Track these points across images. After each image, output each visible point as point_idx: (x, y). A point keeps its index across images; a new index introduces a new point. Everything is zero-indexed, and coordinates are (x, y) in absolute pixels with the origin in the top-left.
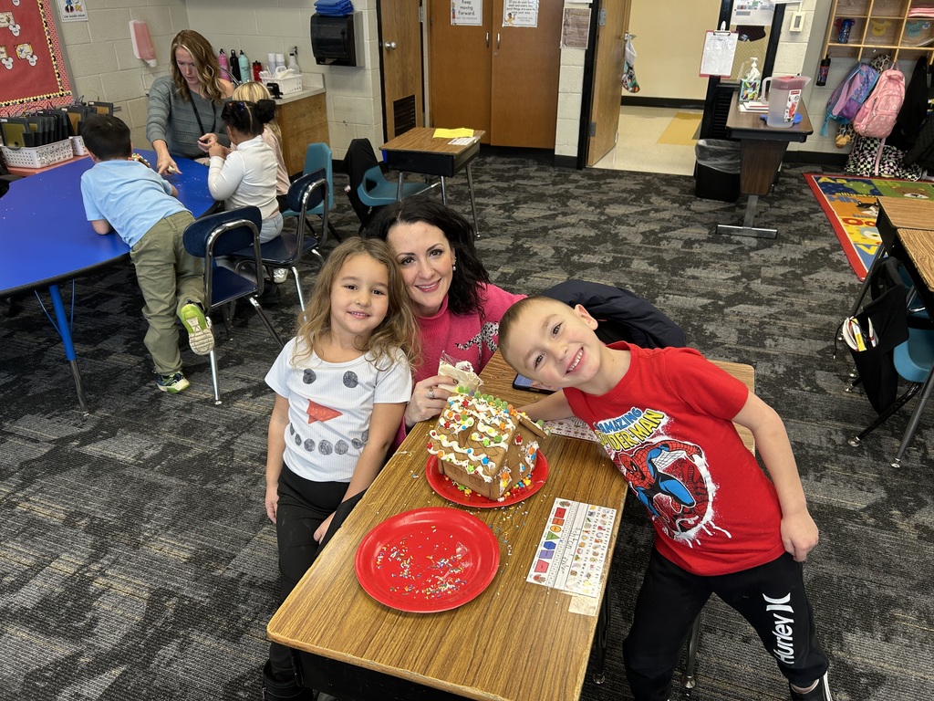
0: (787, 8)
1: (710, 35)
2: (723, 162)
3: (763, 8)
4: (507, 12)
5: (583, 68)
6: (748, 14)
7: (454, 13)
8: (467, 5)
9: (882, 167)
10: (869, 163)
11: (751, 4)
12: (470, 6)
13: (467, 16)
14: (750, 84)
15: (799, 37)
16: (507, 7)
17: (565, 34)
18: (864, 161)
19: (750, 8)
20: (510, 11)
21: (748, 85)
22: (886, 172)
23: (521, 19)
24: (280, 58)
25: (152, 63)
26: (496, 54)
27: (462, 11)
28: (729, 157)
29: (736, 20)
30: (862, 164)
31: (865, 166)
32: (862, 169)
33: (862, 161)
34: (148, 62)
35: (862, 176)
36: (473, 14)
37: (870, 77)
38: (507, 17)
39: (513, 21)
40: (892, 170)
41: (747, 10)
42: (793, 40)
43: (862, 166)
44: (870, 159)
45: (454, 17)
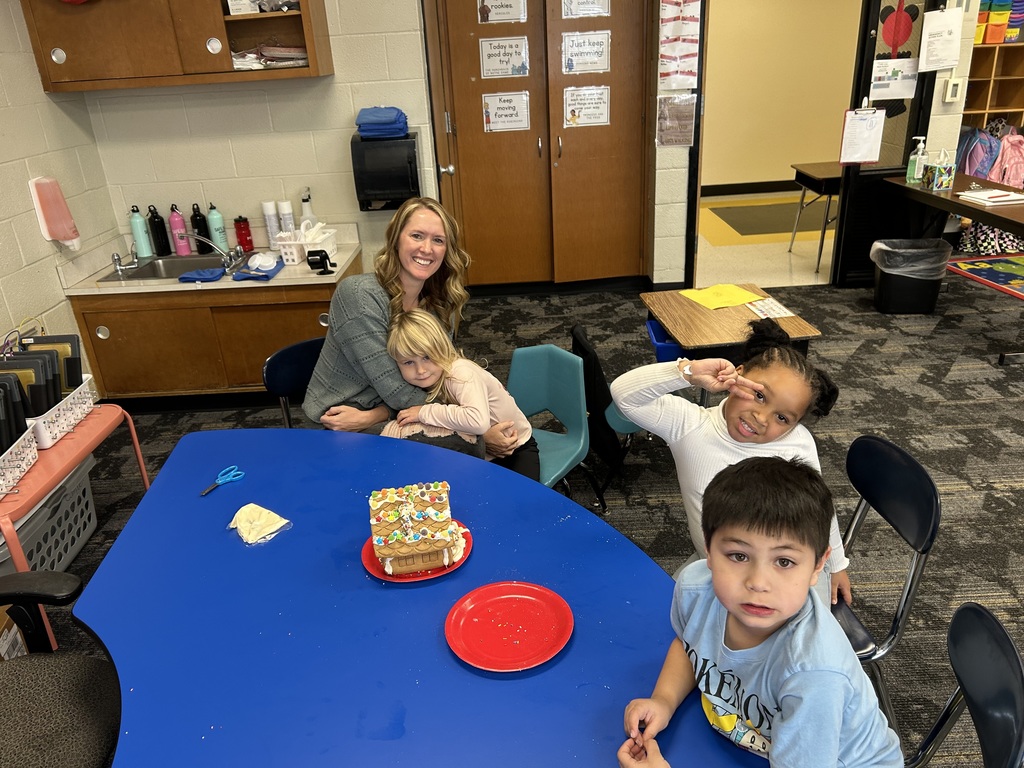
0: (938, 75)
1: (850, 114)
2: (922, 267)
3: (905, 77)
4: (569, 109)
5: (687, 170)
6: (887, 86)
7: (488, 117)
8: (506, 105)
9: (1001, 242)
10: (992, 239)
11: (890, 74)
12: (512, 105)
13: (509, 118)
14: (945, 169)
15: (953, 107)
16: (569, 102)
17: (661, 130)
18: (986, 238)
19: (889, 79)
20: (572, 108)
21: (943, 171)
22: (1010, 247)
23: (588, 116)
24: (286, 208)
25: (74, 244)
26: (556, 164)
27: (500, 112)
28: (931, 260)
29: (876, 94)
30: (984, 241)
31: (989, 244)
32: (985, 248)
33: (983, 238)
34: (68, 243)
35: (988, 255)
36: (517, 115)
37: (993, 145)
38: (568, 115)
39: (577, 120)
40: (1015, 244)
41: (886, 82)
42: (946, 112)
43: (985, 244)
44: (992, 236)
45: (488, 122)
